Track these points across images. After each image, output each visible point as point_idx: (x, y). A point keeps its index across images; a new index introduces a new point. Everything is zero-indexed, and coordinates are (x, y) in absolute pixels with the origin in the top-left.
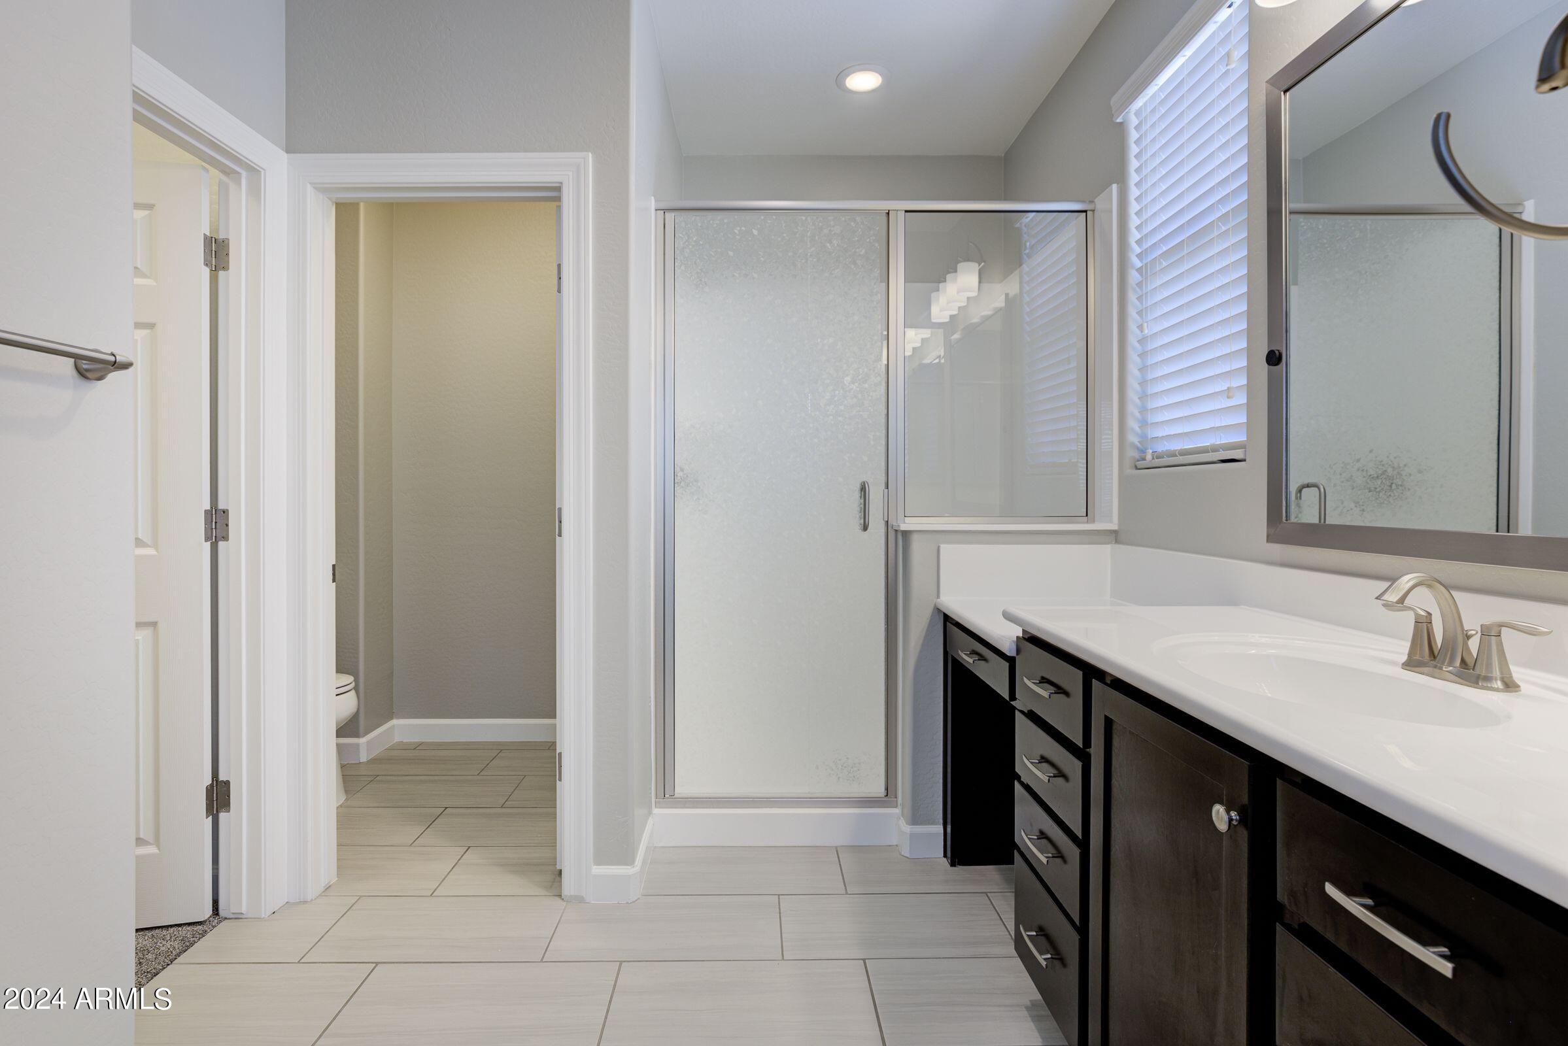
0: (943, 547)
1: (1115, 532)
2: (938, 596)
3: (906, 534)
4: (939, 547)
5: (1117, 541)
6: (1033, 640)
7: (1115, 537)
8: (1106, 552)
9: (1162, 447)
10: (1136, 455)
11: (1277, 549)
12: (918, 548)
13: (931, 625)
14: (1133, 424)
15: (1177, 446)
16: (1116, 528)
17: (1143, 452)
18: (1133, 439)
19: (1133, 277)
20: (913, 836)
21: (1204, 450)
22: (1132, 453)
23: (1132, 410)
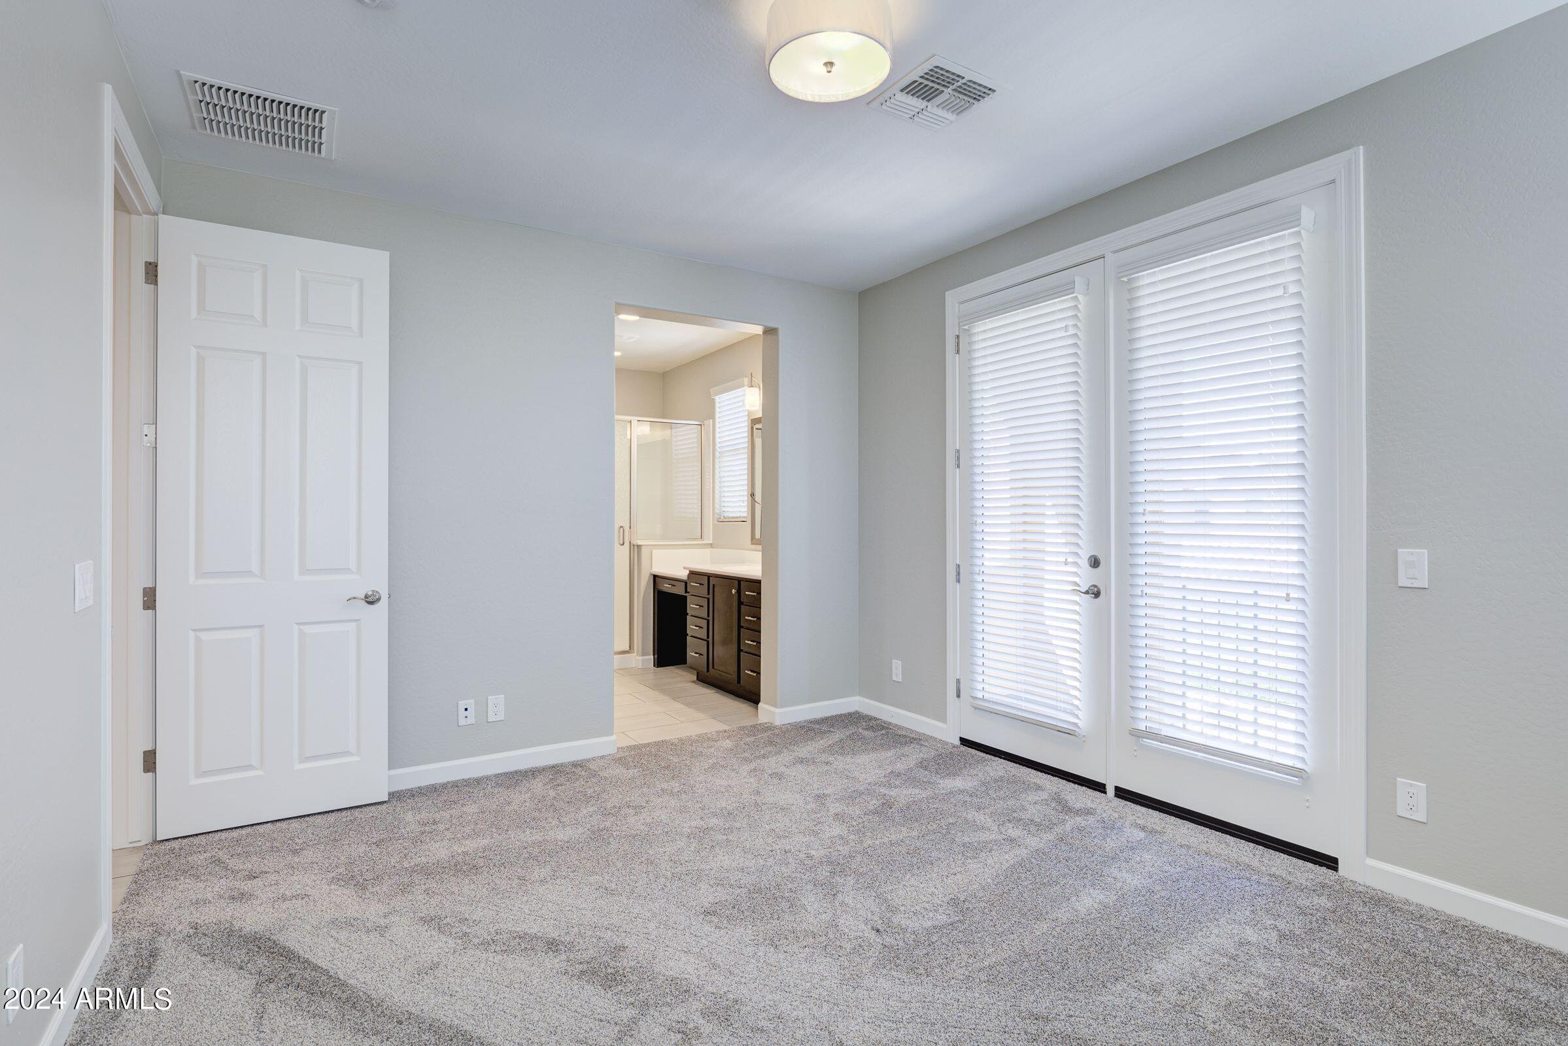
0: (653, 551)
1: (711, 544)
2: (651, 569)
3: (639, 546)
4: (652, 552)
5: (712, 547)
6: (693, 573)
7: (711, 546)
8: (708, 551)
9: (726, 515)
10: (718, 516)
11: (753, 546)
12: (644, 552)
13: (649, 580)
14: (717, 506)
15: (731, 515)
16: (711, 542)
17: (720, 515)
18: (717, 511)
19: (717, 454)
20: (642, 660)
21: (737, 517)
22: (716, 516)
23: (717, 501)
